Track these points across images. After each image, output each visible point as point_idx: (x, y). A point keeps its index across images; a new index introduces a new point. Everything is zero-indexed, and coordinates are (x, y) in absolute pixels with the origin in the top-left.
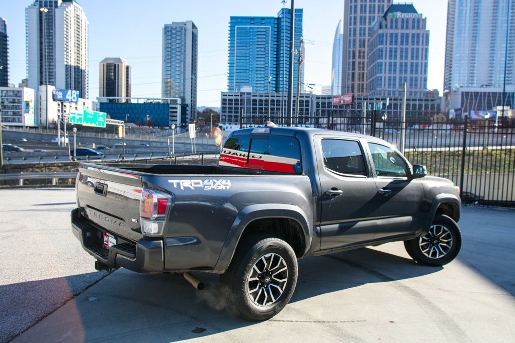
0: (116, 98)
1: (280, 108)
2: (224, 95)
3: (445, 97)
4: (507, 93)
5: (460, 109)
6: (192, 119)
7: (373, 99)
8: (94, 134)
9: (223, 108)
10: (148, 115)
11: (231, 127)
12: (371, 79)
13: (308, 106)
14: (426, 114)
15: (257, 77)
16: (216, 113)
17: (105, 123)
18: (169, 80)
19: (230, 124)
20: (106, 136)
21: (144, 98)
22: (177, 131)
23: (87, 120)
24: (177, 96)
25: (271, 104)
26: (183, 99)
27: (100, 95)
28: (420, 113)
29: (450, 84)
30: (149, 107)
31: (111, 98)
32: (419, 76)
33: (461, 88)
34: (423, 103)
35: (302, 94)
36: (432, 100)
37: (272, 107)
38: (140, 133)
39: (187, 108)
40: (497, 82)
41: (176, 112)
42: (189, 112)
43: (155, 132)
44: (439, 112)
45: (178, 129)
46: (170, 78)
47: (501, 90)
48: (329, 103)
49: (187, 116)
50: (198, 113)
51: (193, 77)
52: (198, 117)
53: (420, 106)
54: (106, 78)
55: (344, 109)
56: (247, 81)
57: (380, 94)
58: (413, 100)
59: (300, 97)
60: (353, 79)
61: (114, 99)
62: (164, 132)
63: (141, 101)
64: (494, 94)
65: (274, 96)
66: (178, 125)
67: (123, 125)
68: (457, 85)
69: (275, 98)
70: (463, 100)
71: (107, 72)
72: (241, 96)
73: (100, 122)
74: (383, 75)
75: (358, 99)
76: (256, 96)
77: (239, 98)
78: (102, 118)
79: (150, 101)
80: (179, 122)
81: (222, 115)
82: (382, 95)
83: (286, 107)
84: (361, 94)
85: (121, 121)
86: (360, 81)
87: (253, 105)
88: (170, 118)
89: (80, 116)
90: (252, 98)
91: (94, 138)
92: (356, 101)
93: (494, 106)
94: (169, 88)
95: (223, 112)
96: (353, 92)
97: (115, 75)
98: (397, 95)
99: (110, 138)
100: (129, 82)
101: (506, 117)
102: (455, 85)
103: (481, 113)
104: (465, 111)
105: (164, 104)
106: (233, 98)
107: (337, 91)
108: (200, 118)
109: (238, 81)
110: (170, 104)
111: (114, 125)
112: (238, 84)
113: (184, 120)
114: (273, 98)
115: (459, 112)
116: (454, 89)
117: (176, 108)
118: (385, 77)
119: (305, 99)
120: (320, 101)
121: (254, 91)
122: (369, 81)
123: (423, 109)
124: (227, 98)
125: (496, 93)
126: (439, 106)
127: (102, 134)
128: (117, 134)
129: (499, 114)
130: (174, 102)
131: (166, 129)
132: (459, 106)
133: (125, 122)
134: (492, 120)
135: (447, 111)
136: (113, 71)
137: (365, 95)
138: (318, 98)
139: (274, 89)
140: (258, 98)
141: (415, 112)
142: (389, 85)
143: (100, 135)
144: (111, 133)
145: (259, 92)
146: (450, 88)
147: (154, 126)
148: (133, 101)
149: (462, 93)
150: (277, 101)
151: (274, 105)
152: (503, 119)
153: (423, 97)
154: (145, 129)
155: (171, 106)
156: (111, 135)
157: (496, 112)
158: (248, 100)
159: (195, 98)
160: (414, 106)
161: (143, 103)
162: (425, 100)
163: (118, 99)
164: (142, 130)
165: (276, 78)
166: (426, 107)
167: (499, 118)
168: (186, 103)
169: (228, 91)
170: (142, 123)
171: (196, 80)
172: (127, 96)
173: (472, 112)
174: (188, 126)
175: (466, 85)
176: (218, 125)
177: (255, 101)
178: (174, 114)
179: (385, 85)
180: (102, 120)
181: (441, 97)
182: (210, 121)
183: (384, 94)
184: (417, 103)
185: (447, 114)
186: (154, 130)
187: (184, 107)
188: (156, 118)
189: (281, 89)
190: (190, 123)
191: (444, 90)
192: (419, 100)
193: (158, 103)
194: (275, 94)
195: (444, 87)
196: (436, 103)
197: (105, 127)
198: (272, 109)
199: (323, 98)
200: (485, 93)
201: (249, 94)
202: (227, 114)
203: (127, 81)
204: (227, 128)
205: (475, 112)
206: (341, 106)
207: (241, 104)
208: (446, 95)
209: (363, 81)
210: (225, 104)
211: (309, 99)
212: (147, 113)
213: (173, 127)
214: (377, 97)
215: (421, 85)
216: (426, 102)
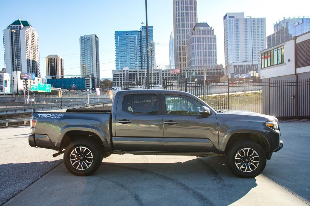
0: (56, 76)
1: (144, 77)
2: (114, 72)
3: (226, 68)
4: (254, 65)
5: (233, 74)
6: (98, 85)
7: (191, 70)
8: (44, 96)
9: (114, 79)
10: (74, 85)
11: (119, 89)
12: (189, 61)
13: (158, 75)
14: (217, 77)
15: (131, 62)
16: (111, 81)
17: (51, 90)
18: (84, 65)
19: (118, 87)
20: (51, 96)
21: (71, 76)
22: (90, 92)
23: (40, 89)
24: (89, 73)
25: (139, 76)
26: (92, 75)
27: (47, 75)
28: (214, 77)
29: (228, 61)
30: (74, 80)
31: (53, 76)
32: (213, 58)
33: (233, 63)
34: (216, 71)
35: (155, 69)
36: (220, 70)
37: (140, 77)
38: (70, 94)
39: (95, 80)
40: (250, 60)
41: (89, 82)
42: (96, 82)
43: (78, 93)
44: (223, 75)
45: (91, 91)
46: (85, 64)
47: (251, 64)
48: (169, 74)
49: (95, 84)
50: (101, 82)
51: (97, 63)
52: (101, 84)
53: (214, 73)
54: (50, 66)
55: (177, 76)
56: (126, 64)
57: (194, 68)
58: (211, 70)
59: (154, 71)
60: (180, 61)
61: (54, 77)
62: (83, 93)
63: (70, 77)
64: (249, 65)
65: (140, 71)
66: (90, 89)
67: (60, 90)
68: (231, 62)
69: (141, 72)
70: (234, 69)
71: (50, 63)
72: (123, 72)
73: (47, 89)
74: (195, 58)
75: (183, 71)
76: (131, 72)
77: (122, 73)
78: (49, 87)
79: (74, 77)
80: (91, 87)
81: (114, 83)
82: (195, 68)
83: (147, 77)
84: (185, 68)
85: (59, 88)
86: (184, 61)
87: (130, 76)
88: (86, 85)
89: (37, 87)
90: (129, 73)
91: (45, 98)
92: (183, 72)
93: (249, 71)
94: (84, 70)
95: (114, 81)
96: (181, 67)
97: (55, 64)
98: (203, 68)
99: (54, 97)
100: (63, 67)
101: (255, 77)
102: (230, 62)
103: (243, 75)
104: (236, 74)
105: (82, 78)
106: (119, 73)
107: (173, 67)
108: (102, 84)
109: (121, 64)
110: (86, 78)
111: (55, 91)
112: (121, 66)
113: (93, 86)
114: (140, 72)
115: (233, 75)
116: (230, 64)
117: (89, 80)
118: (196, 59)
119: (156, 72)
120: (164, 73)
121: (130, 69)
122: (188, 61)
123: (216, 74)
124: (116, 73)
125: (250, 65)
126: (223, 72)
127: (49, 96)
128: (58, 95)
129: (252, 75)
130: (88, 77)
131: (84, 91)
132: (233, 72)
133: (62, 89)
134: (248, 78)
135: (227, 75)
136: (53, 62)
137: (187, 69)
138: (163, 71)
139: (140, 67)
140: (132, 73)
141: (212, 76)
142: (199, 63)
143: (48, 97)
144: (54, 95)
145: (132, 69)
146: (228, 63)
147: (77, 90)
148: (66, 77)
149: (234, 65)
150: (142, 73)
151: (141, 76)
152: (254, 78)
153: (215, 68)
154: (73, 92)
155: (86, 79)
156: (54, 96)
157: (250, 74)
158: (127, 74)
159: (99, 74)
160: (211, 73)
161: (71, 78)
162: (217, 70)
163: (57, 77)
164: (71, 92)
165: (141, 62)
166: (217, 73)
167: (252, 77)
168: (94, 77)
169: (116, 70)
170: (70, 89)
171: (99, 65)
172: (62, 75)
173: (239, 75)
174: (96, 89)
175: (235, 62)
176: (112, 88)
177: (130, 74)
178: (88, 83)
179: (196, 63)
180: (49, 88)
181: (224, 68)
182: (108, 86)
183: (196, 68)
184: (213, 71)
185: (227, 77)
186: (78, 92)
187: (93, 80)
188: (79, 86)
189: (144, 68)
190: (97, 88)
191: (225, 65)
192: (214, 70)
193: (79, 78)
194: (141, 70)
195: (225, 63)
196: (221, 71)
197: (51, 92)
198: (140, 78)
199: (166, 71)
200: (244, 65)
201: (127, 71)
202: (116, 82)
203: (62, 67)
204: (117, 89)
205: (241, 75)
206: (175, 75)
207: (123, 76)
208: (226, 67)
209: (185, 61)
210: (115, 76)
211: (159, 72)
212: (73, 83)
213: (88, 90)
214: (193, 69)
215: (214, 62)
216: (217, 71)
